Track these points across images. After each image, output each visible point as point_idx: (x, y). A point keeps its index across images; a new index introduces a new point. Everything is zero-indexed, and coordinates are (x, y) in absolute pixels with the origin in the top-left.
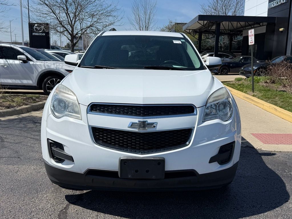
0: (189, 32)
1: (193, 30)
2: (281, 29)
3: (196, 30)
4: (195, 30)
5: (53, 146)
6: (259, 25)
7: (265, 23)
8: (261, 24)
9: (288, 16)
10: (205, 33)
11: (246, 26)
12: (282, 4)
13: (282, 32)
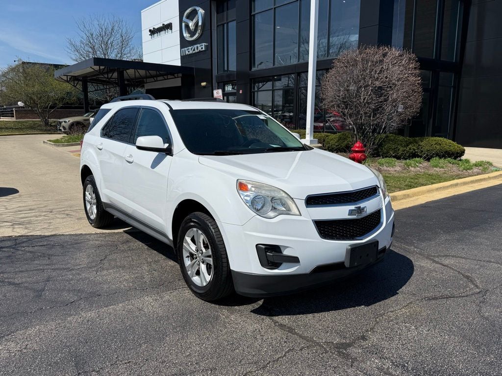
0: (66, 79)
1: (72, 76)
2: (204, 84)
3: (77, 78)
4: (75, 76)
5: (267, 252)
6: (172, 77)
7: (180, 75)
8: (176, 75)
9: (210, 67)
10: (92, 83)
11: (147, 77)
12: (200, 52)
13: (204, 87)
